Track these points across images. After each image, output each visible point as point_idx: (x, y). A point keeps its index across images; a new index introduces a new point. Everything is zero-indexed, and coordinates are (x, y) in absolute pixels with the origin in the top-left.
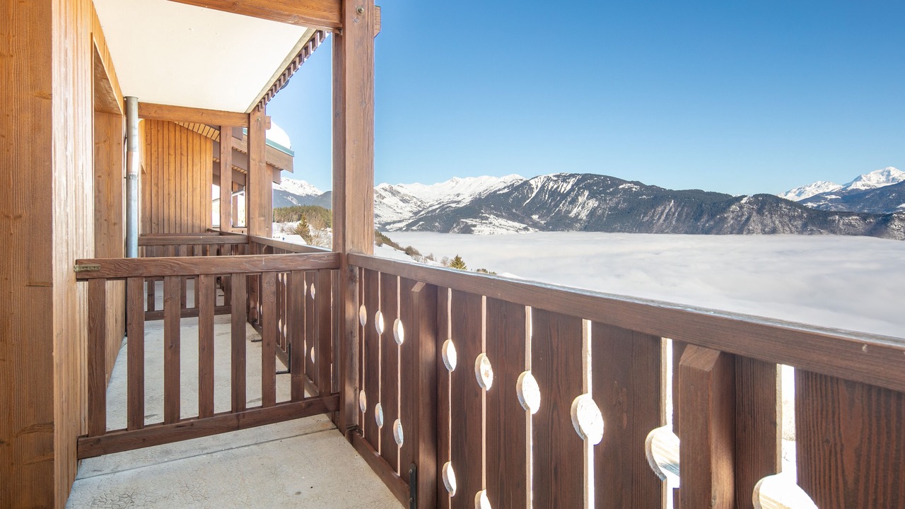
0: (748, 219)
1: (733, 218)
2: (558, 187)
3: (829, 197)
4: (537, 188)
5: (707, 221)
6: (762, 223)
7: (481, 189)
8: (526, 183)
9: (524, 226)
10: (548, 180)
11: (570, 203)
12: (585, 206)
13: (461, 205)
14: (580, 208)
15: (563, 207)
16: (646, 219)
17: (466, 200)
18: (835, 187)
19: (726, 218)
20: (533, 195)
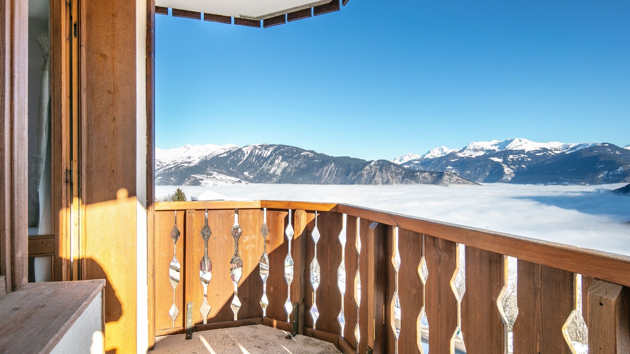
0: (375, 175)
1: (366, 174)
2: (262, 153)
3: (415, 162)
4: (247, 153)
5: (353, 176)
6: (382, 177)
7: (207, 154)
8: (240, 150)
9: (239, 179)
10: (255, 148)
11: (270, 164)
12: (279, 166)
13: (192, 165)
14: (276, 167)
15: (265, 167)
16: (318, 174)
17: (196, 161)
18: (418, 157)
19: (363, 174)
20: (245, 158)
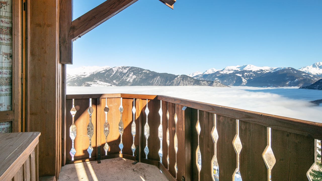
0: (180, 82)
1: (176, 82)
2: (123, 71)
3: (200, 76)
4: (115, 71)
5: (169, 83)
6: (183, 83)
7: (94, 71)
8: (111, 69)
9: (111, 84)
10: (119, 68)
11: (127, 76)
12: (132, 77)
13: (86, 77)
14: (130, 78)
15: (124, 78)
16: (151, 82)
17: (88, 75)
18: (202, 73)
19: (174, 82)
20: (114, 74)
